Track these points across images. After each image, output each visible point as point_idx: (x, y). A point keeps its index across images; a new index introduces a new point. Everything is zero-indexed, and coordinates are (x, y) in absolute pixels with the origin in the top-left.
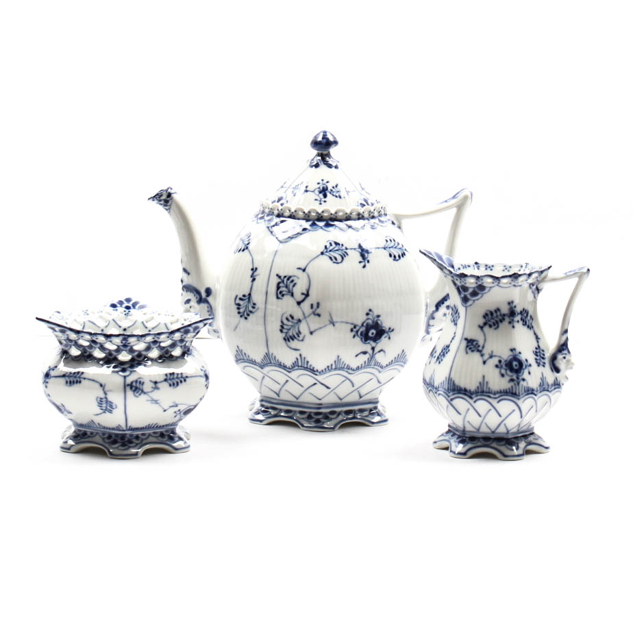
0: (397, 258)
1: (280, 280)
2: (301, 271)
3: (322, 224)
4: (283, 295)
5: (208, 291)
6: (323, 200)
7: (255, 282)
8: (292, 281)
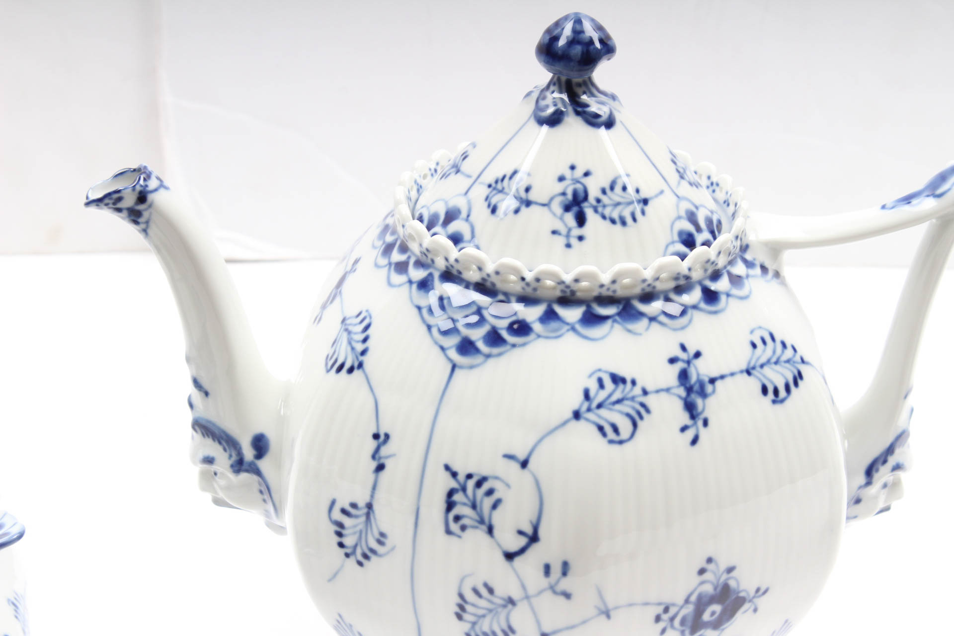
0: (782, 393)
1: (453, 484)
2: (515, 466)
3: (572, 314)
4: (463, 528)
5: (260, 445)
6: (577, 232)
7: (384, 475)
8: (490, 492)
